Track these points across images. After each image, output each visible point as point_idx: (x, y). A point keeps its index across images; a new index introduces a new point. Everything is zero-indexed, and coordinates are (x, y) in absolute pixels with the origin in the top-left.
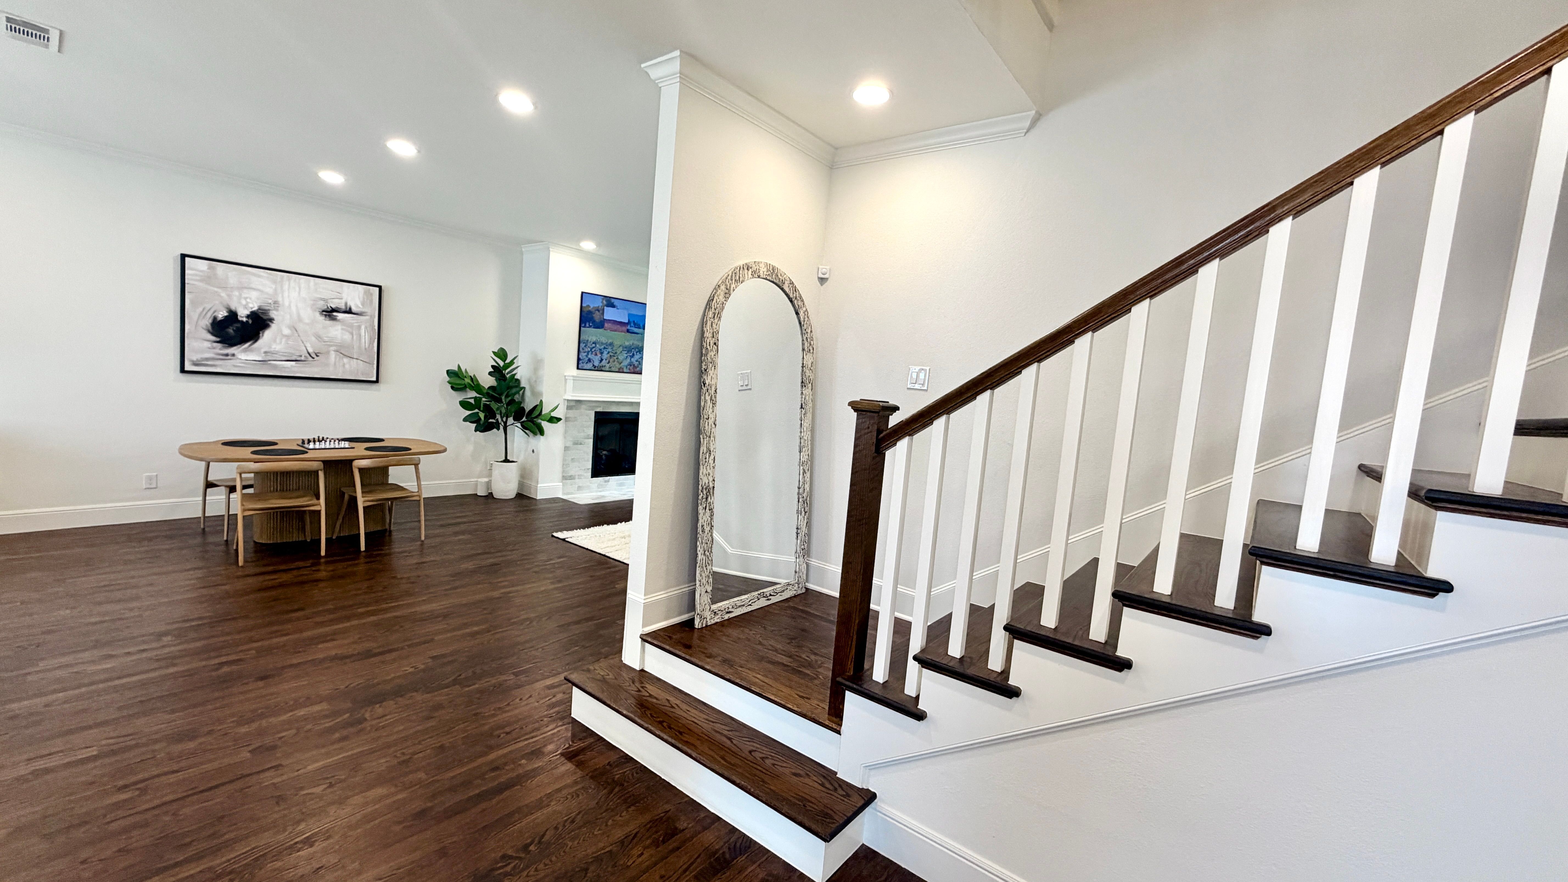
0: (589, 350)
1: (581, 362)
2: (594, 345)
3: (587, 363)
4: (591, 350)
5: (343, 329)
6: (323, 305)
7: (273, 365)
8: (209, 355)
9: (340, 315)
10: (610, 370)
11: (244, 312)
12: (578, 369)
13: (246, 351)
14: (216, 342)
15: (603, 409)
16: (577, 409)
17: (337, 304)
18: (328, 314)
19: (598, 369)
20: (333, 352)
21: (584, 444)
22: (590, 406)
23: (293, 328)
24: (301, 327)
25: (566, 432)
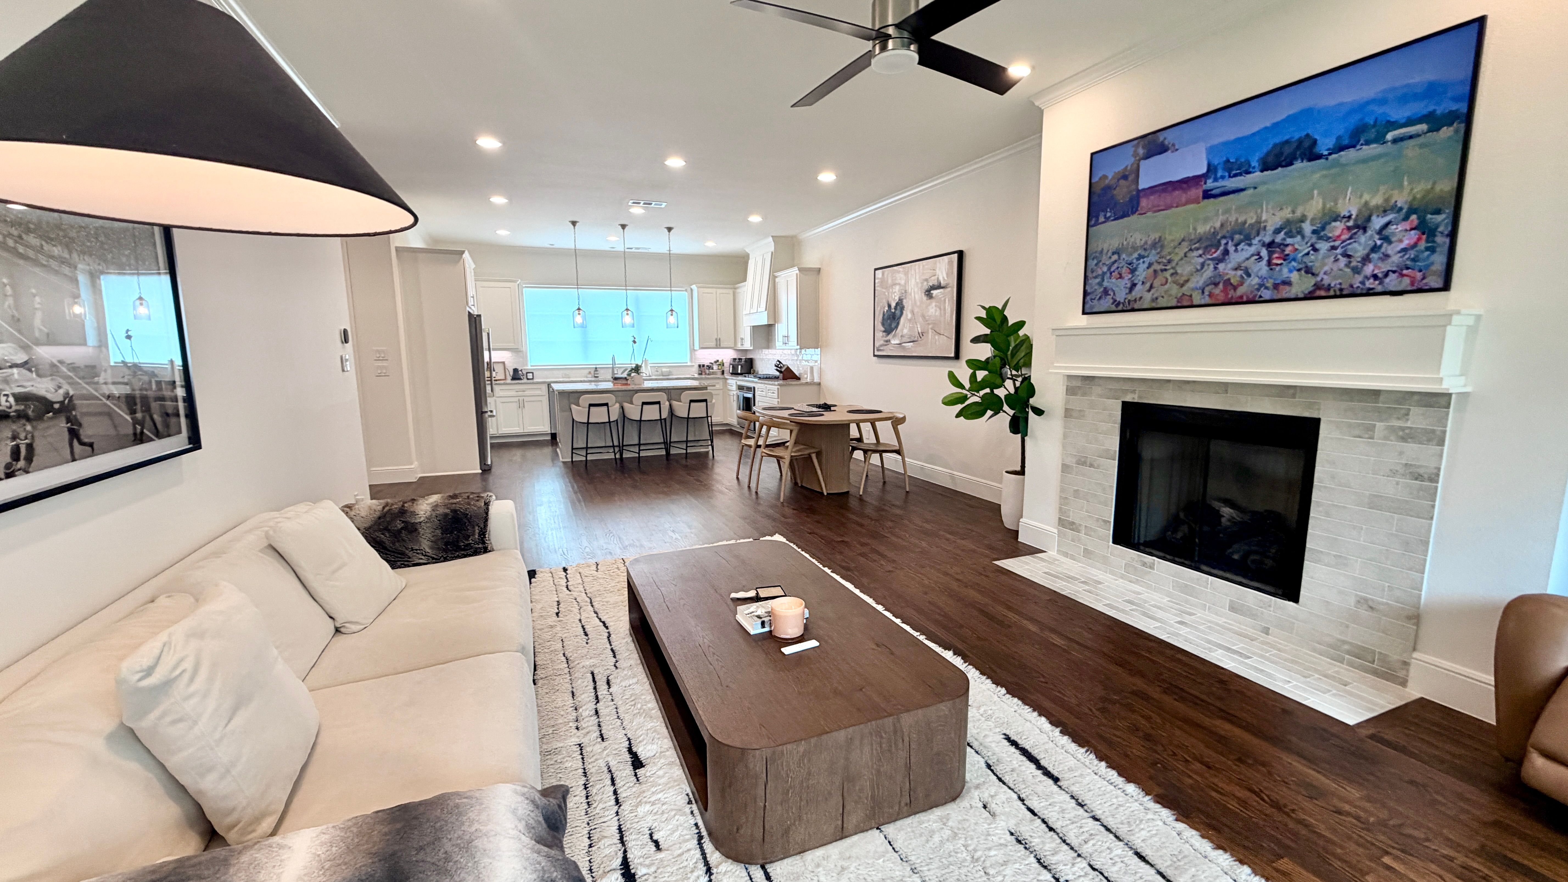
0: (1105, 269)
1: (1088, 298)
2: (1115, 257)
3: (1100, 298)
4: (1109, 269)
5: (936, 306)
6: (926, 286)
7: (904, 346)
8: (882, 342)
9: (934, 292)
10: (1154, 305)
11: (893, 305)
12: (1084, 313)
13: (894, 336)
14: (884, 332)
15: (1140, 397)
16: (1084, 394)
17: (933, 282)
18: (928, 293)
19: (1125, 309)
20: (930, 330)
21: (1098, 467)
22: (1111, 389)
23: (912, 312)
24: (916, 310)
25: (1065, 436)
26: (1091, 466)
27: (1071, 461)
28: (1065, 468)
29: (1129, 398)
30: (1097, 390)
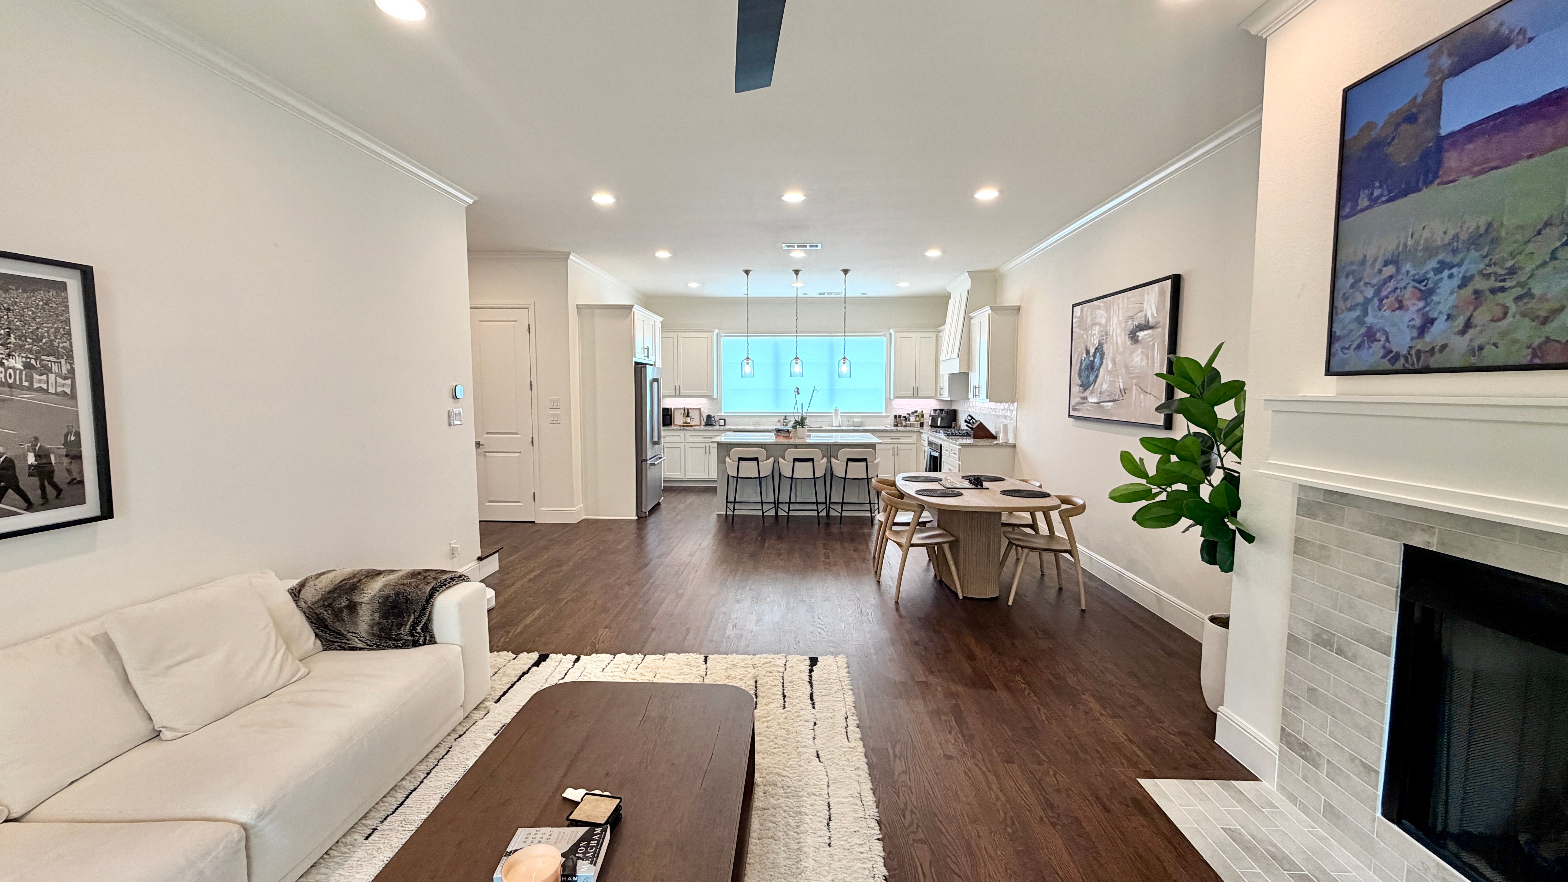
0: (1370, 293)
1: (1337, 346)
2: (1390, 270)
3: (1359, 347)
4: (1377, 292)
5: (1142, 353)
6: (1131, 325)
7: (1102, 407)
8: (1078, 400)
9: (1141, 334)
10: (1474, 361)
11: (1092, 351)
12: (1328, 372)
13: (1092, 393)
14: (1081, 386)
15: (1442, 543)
16: (1330, 518)
17: (1139, 320)
18: (1133, 336)
19: (1408, 366)
20: (1134, 386)
21: (1354, 658)
22: (1380, 518)
23: (1114, 361)
24: (1119, 358)
25: (1295, 586)
26: (1340, 652)
27: (1304, 633)
28: (1293, 642)
29: (1418, 541)
30: (1352, 514)
